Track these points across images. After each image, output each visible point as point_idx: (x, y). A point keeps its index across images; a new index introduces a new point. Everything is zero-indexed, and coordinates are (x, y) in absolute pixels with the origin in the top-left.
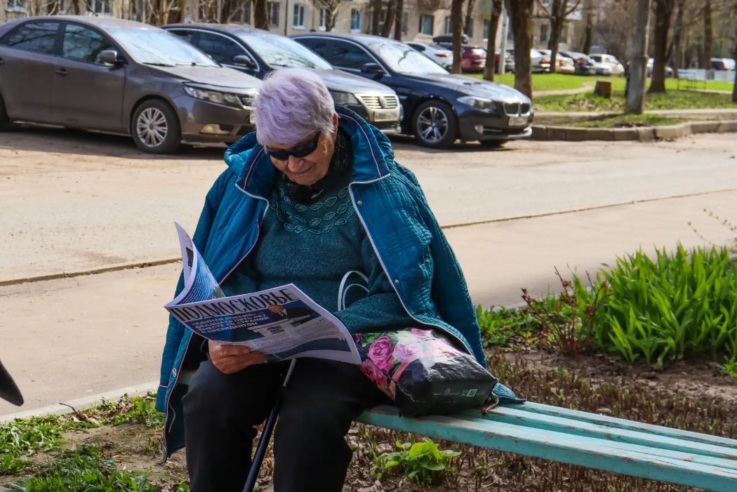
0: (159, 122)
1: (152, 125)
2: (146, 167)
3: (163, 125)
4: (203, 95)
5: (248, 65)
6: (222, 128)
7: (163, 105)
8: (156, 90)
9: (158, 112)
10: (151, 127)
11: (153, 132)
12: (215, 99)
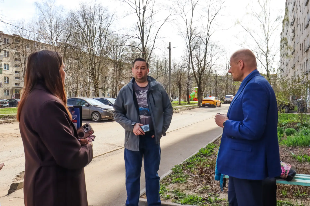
0: (97, 116)
1: (95, 117)
2: (98, 125)
3: (98, 116)
4: (105, 110)
5: (110, 104)
6: (109, 116)
7: (98, 113)
8: (96, 110)
9: (97, 114)
10: (96, 117)
11: (96, 118)
12: (107, 111)
